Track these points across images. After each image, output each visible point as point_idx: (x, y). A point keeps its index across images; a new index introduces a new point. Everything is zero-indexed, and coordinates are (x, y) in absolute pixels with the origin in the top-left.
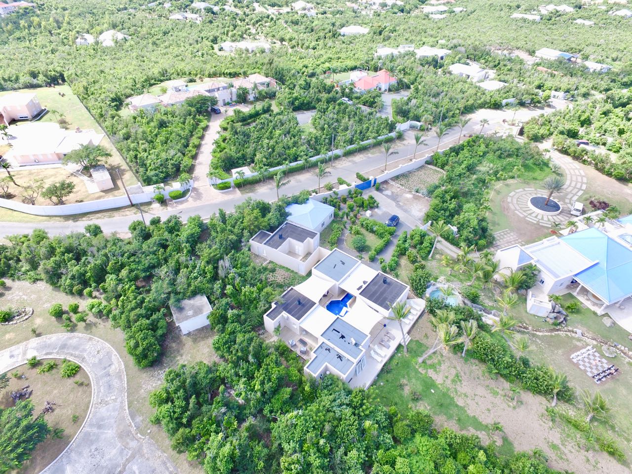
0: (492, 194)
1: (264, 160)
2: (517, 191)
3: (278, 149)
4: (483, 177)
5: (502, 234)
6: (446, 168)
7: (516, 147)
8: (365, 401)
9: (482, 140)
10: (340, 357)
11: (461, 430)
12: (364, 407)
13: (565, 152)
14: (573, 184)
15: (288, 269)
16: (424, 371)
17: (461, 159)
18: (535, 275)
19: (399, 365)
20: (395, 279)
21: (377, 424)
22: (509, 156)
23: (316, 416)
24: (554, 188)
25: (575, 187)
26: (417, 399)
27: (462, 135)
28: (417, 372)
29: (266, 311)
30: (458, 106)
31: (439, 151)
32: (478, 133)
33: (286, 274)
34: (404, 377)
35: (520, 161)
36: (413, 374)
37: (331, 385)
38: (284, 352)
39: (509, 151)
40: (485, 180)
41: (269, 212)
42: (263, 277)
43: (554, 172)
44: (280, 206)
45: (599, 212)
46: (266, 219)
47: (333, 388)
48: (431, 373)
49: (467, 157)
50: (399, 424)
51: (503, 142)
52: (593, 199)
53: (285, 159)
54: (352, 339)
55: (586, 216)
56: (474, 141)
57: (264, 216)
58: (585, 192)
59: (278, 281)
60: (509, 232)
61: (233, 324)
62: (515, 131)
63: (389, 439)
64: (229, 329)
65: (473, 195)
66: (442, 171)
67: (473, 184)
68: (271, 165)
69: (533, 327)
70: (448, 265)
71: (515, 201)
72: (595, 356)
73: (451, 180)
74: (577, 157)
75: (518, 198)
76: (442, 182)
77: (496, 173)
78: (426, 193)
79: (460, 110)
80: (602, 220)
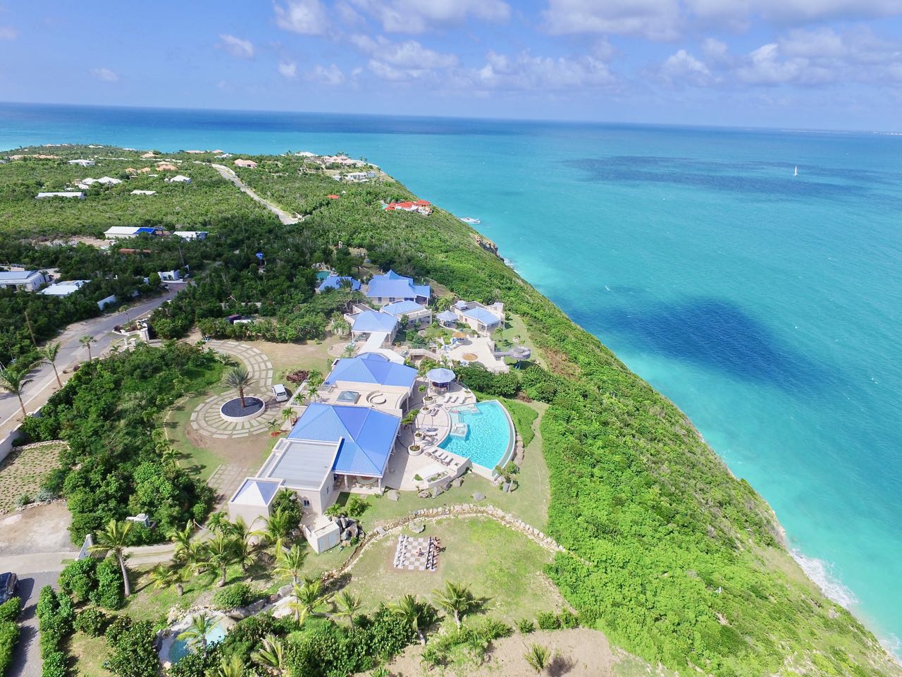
0: (167, 433)
2: (198, 409)
4: (136, 416)
5: (217, 476)
6: (62, 433)
7: (158, 354)
9: (99, 366)
13: (222, 336)
14: (256, 367)
17: (81, 408)
22: (157, 370)
24: (240, 383)
25: (260, 371)
27: (60, 373)
30: (22, 334)
31: (29, 413)
32: (87, 359)
35: (176, 371)
39: (152, 364)
40: (142, 418)
43: (226, 364)
45: (304, 384)
49: (90, 401)
51: (134, 357)
52: (287, 374)
55: (294, 396)
56: (87, 374)
58: (275, 369)
60: (223, 468)
62: (143, 334)
65: (138, 449)
66: (57, 442)
67: (127, 434)
69: (337, 567)
70: (168, 584)
71: (203, 423)
72: (410, 543)
73: (84, 447)
74: (240, 336)
75: (205, 417)
76: (70, 460)
77: (152, 402)
78: (45, 494)
79: (30, 339)
80: (314, 391)
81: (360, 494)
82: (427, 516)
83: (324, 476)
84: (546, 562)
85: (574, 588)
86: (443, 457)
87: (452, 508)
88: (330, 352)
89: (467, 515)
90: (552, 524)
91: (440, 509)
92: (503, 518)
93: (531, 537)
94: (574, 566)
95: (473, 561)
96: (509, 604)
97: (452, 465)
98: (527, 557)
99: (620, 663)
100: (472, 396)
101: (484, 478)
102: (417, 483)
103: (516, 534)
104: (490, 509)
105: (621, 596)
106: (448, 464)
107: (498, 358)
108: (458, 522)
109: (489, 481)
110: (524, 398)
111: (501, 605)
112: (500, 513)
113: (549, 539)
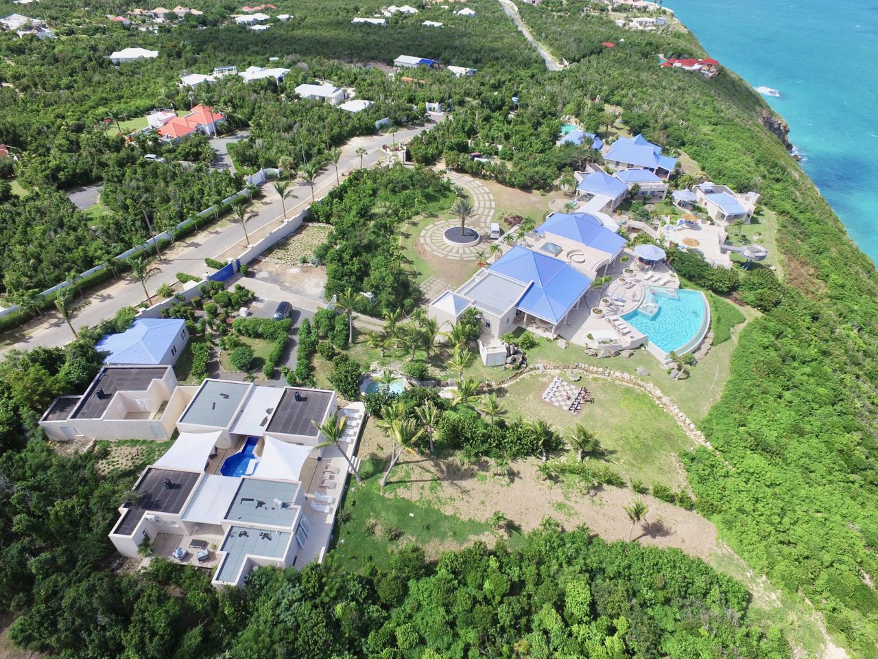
0: (401, 241)
1: (24, 279)
2: (427, 228)
3: (48, 256)
4: (382, 221)
5: (428, 284)
6: (333, 220)
7: (409, 174)
8: (324, 580)
9: (365, 175)
10: (266, 536)
11: (461, 546)
12: (326, 588)
13: (461, 170)
14: (482, 204)
15: (134, 443)
16: (393, 494)
17: (348, 204)
18: (478, 320)
19: (357, 503)
20: (313, 389)
21: (353, 601)
22: (405, 188)
23: (257, 643)
24: (464, 213)
25: (485, 208)
26: (396, 536)
27: (340, 175)
28: (383, 500)
29: (111, 526)
30: (321, 138)
31: (316, 200)
32: (359, 168)
33: (134, 450)
34: (369, 516)
35: (418, 193)
36: (380, 505)
37: (266, 583)
38: (169, 574)
39: (402, 182)
40: (386, 224)
41: (63, 363)
42: (86, 473)
43: (458, 196)
44: (81, 346)
45: (516, 227)
46: (61, 375)
47: (271, 586)
48: (402, 492)
49: (354, 201)
50: (384, 584)
51: (391, 172)
52: (506, 216)
53: (69, 269)
54: (276, 500)
55: (505, 235)
56: (357, 179)
57: (54, 372)
58: (497, 210)
59: (123, 467)
60: (434, 279)
61: (48, 580)
62: (401, 155)
63: (377, 611)
64: (43, 593)
65: (377, 246)
66: (328, 226)
67: (374, 232)
68: (42, 285)
69: (496, 381)
70: (376, 346)
71: (428, 240)
72: (563, 386)
73: (344, 234)
74: (476, 173)
75: (431, 236)
76: (333, 240)
77: (396, 212)
78: (316, 260)
79: (326, 143)
80: (522, 235)
81: (534, 334)
82: (587, 371)
83: (508, 308)
84: (685, 448)
85: (702, 480)
86: (621, 327)
87: (612, 372)
88: (550, 206)
89: (624, 383)
90: (709, 421)
91: (601, 369)
92: (659, 398)
93: (679, 424)
94: (713, 463)
95: (614, 421)
96: (633, 465)
97: (628, 338)
98: (669, 438)
99: (721, 555)
100: (677, 280)
101: (655, 359)
102: (587, 340)
103: (667, 415)
104: (650, 386)
105: (752, 508)
106: (625, 334)
107: (724, 251)
108: (612, 385)
109: (659, 362)
110: (736, 300)
111: (624, 463)
112: (658, 392)
113: (699, 433)
